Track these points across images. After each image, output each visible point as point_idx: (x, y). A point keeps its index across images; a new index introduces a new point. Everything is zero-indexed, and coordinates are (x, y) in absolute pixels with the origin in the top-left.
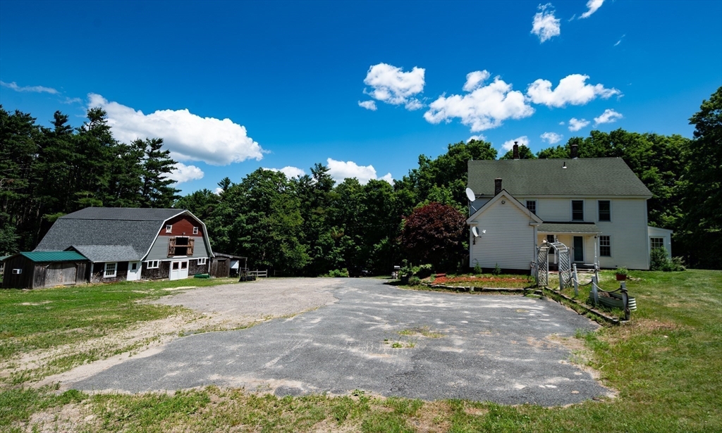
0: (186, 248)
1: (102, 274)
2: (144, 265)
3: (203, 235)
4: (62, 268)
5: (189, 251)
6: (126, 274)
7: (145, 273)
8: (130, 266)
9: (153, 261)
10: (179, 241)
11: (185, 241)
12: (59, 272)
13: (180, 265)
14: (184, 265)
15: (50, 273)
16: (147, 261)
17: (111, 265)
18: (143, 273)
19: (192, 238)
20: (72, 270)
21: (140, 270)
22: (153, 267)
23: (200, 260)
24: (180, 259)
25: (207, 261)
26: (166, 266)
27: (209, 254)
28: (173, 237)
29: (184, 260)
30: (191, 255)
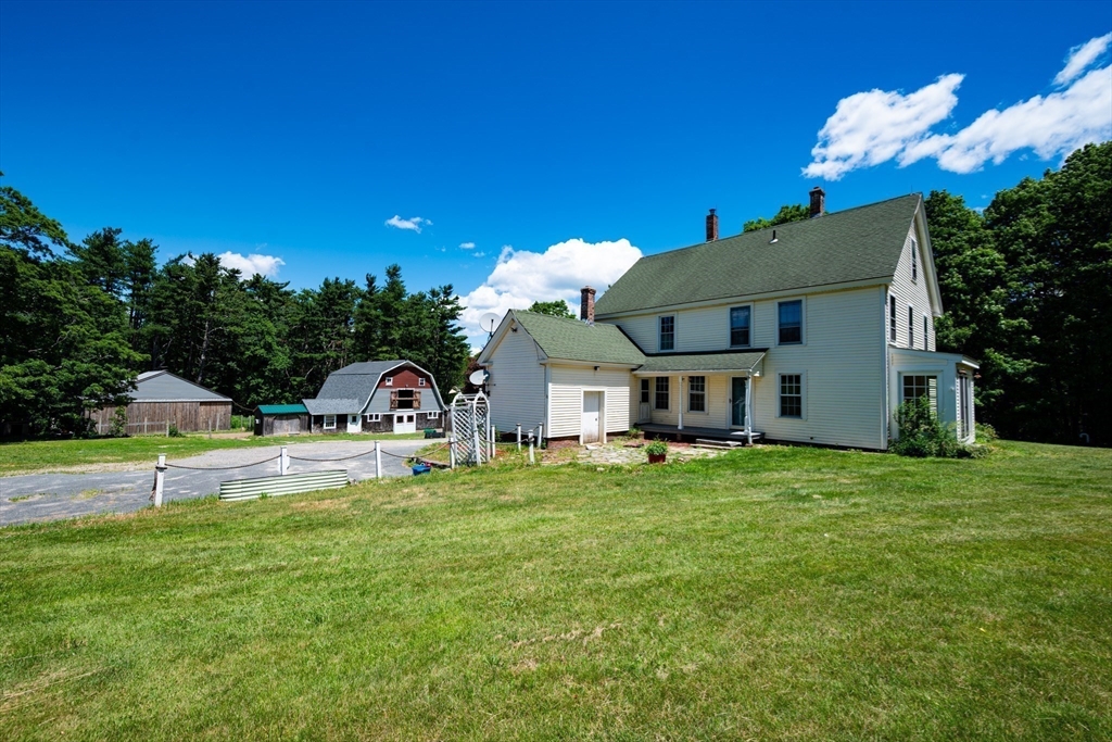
0: (412, 401)
1: (322, 426)
2: (364, 418)
3: (432, 387)
4: (287, 419)
5: (415, 404)
6: (346, 427)
7: (365, 426)
8: (350, 418)
9: (374, 414)
10: (401, 394)
11: (410, 393)
12: (285, 423)
13: (405, 419)
14: (410, 419)
15: (277, 423)
16: (367, 414)
17: (330, 417)
18: (363, 425)
19: (418, 390)
20: (296, 422)
21: (360, 423)
22: (374, 420)
23: (430, 414)
24: (405, 413)
25: (440, 415)
26: (389, 419)
27: (441, 407)
28: (394, 390)
29: (410, 414)
30: (418, 408)
